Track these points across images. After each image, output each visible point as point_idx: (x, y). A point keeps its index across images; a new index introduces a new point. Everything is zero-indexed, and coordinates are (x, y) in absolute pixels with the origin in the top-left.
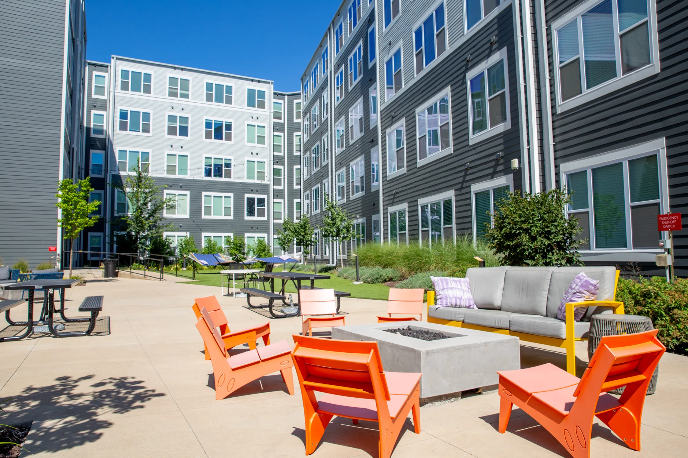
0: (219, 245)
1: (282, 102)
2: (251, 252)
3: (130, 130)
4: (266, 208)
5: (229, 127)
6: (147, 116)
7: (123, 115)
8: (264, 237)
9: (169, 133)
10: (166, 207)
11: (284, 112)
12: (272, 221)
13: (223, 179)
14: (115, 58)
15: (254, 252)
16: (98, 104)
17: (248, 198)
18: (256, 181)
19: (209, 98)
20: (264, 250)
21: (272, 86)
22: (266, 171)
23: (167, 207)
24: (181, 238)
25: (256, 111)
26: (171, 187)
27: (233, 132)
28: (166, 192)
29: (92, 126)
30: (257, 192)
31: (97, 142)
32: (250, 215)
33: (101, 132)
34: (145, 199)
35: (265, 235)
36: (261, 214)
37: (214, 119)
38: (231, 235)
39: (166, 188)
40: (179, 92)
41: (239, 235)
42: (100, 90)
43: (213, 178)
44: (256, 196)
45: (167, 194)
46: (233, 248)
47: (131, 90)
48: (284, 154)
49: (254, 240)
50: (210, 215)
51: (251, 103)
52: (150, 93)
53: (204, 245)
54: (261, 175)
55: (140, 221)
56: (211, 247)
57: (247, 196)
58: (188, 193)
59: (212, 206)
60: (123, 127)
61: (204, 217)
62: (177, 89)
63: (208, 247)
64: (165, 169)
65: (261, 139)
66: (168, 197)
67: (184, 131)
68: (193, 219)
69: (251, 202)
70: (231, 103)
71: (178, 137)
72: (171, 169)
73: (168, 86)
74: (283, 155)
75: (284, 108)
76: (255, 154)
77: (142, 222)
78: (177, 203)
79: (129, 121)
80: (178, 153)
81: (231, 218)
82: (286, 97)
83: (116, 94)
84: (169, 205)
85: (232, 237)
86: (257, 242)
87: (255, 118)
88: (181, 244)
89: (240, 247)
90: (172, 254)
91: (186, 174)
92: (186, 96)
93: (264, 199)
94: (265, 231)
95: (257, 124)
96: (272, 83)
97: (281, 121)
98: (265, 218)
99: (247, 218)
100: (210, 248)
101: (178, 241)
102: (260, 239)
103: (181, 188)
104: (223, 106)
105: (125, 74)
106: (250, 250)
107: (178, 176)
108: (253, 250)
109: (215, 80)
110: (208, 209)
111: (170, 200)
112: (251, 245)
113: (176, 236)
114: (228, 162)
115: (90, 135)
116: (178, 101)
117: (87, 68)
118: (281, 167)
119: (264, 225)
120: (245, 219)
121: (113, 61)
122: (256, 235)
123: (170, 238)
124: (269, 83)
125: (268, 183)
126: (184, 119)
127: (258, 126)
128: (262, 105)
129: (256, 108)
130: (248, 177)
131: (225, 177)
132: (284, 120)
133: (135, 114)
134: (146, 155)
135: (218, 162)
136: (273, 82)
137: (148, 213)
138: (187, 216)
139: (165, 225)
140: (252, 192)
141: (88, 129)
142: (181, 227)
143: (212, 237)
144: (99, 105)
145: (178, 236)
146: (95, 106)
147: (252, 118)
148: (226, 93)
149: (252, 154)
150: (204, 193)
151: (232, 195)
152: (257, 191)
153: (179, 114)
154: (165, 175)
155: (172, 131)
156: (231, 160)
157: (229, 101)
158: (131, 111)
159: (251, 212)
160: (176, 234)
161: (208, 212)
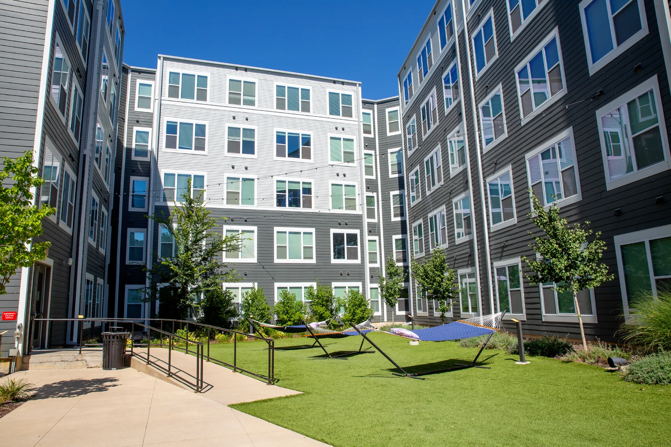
0: (298, 299)
1: (370, 112)
2: (342, 308)
3: (180, 148)
4: (359, 246)
5: (307, 141)
6: (201, 129)
7: (171, 128)
8: (358, 287)
9: (229, 151)
10: (226, 247)
11: (374, 124)
12: (368, 265)
13: (301, 209)
14: (162, 58)
15: (346, 309)
16: (141, 118)
17: (334, 234)
18: (344, 211)
19: (280, 105)
20: (360, 306)
21: (360, 88)
22: (357, 197)
23: (228, 248)
24: (246, 290)
25: (340, 120)
26: (232, 221)
27: (312, 147)
28: (226, 227)
29: (134, 146)
30: (347, 226)
31: (139, 166)
32: (338, 258)
33: (143, 153)
34: (197, 235)
35: (360, 284)
36: (353, 255)
37: (287, 130)
38: (314, 285)
39: (226, 223)
40: (242, 97)
41: (324, 284)
42: (145, 101)
43: (287, 209)
44: (345, 231)
45: (227, 231)
46: (318, 304)
47: (181, 98)
48: (377, 178)
49: (345, 292)
50: (285, 257)
51: (334, 111)
52: (205, 99)
53: (277, 299)
54: (351, 203)
55: (188, 266)
56: (288, 303)
57: (333, 231)
58: (255, 228)
59: (287, 245)
60: (171, 144)
61: (276, 261)
62: (240, 94)
63: (284, 303)
64: (225, 197)
65: (349, 157)
66: (229, 235)
67: (249, 147)
68: (263, 264)
69: (338, 238)
70: (308, 111)
71: (241, 155)
72: (232, 197)
73: (228, 91)
74: (375, 178)
75: (374, 119)
76: (341, 175)
77: (191, 269)
78: (240, 243)
79: (178, 135)
80: (241, 176)
81: (313, 261)
82: (376, 106)
83: (163, 102)
84: (230, 245)
85: (315, 288)
86: (350, 295)
87: (340, 129)
88: (247, 299)
89: (327, 301)
90: (234, 314)
91: (253, 204)
92: (252, 103)
93: (356, 235)
94: (359, 278)
95: (342, 136)
96: (359, 84)
97: (372, 136)
98: (358, 261)
99: (334, 261)
100: (285, 303)
101: (242, 294)
102: (354, 289)
103: (246, 222)
104: (299, 114)
105: (174, 76)
106: (340, 305)
107: (241, 206)
108: (345, 306)
109: (287, 82)
110: (282, 249)
111: (232, 239)
112: (342, 298)
113: (240, 288)
114: (307, 186)
115: (131, 158)
116: (241, 109)
117: (130, 76)
118: (375, 194)
119: (358, 270)
120: (332, 263)
121: (159, 62)
122: (347, 284)
123: (231, 290)
124: (355, 85)
125: (360, 213)
126: (250, 132)
127: (344, 139)
128: (348, 113)
129: (341, 117)
130: (334, 207)
131: (303, 207)
132: (374, 134)
133: (186, 126)
134: (200, 179)
135: (294, 187)
136: (361, 83)
137: (201, 256)
138: (254, 260)
139: (224, 273)
140: (340, 225)
141: (129, 150)
142: (246, 275)
143: (289, 288)
144: (143, 120)
145: (242, 288)
146: (138, 122)
147: (337, 129)
148: (302, 99)
149: (338, 175)
150: (276, 229)
151: (313, 230)
152: (346, 224)
153: (242, 125)
154: (225, 205)
155: (233, 147)
156: (310, 183)
157: (306, 108)
158: (180, 123)
159: (339, 254)
160: (240, 285)
161: (282, 255)
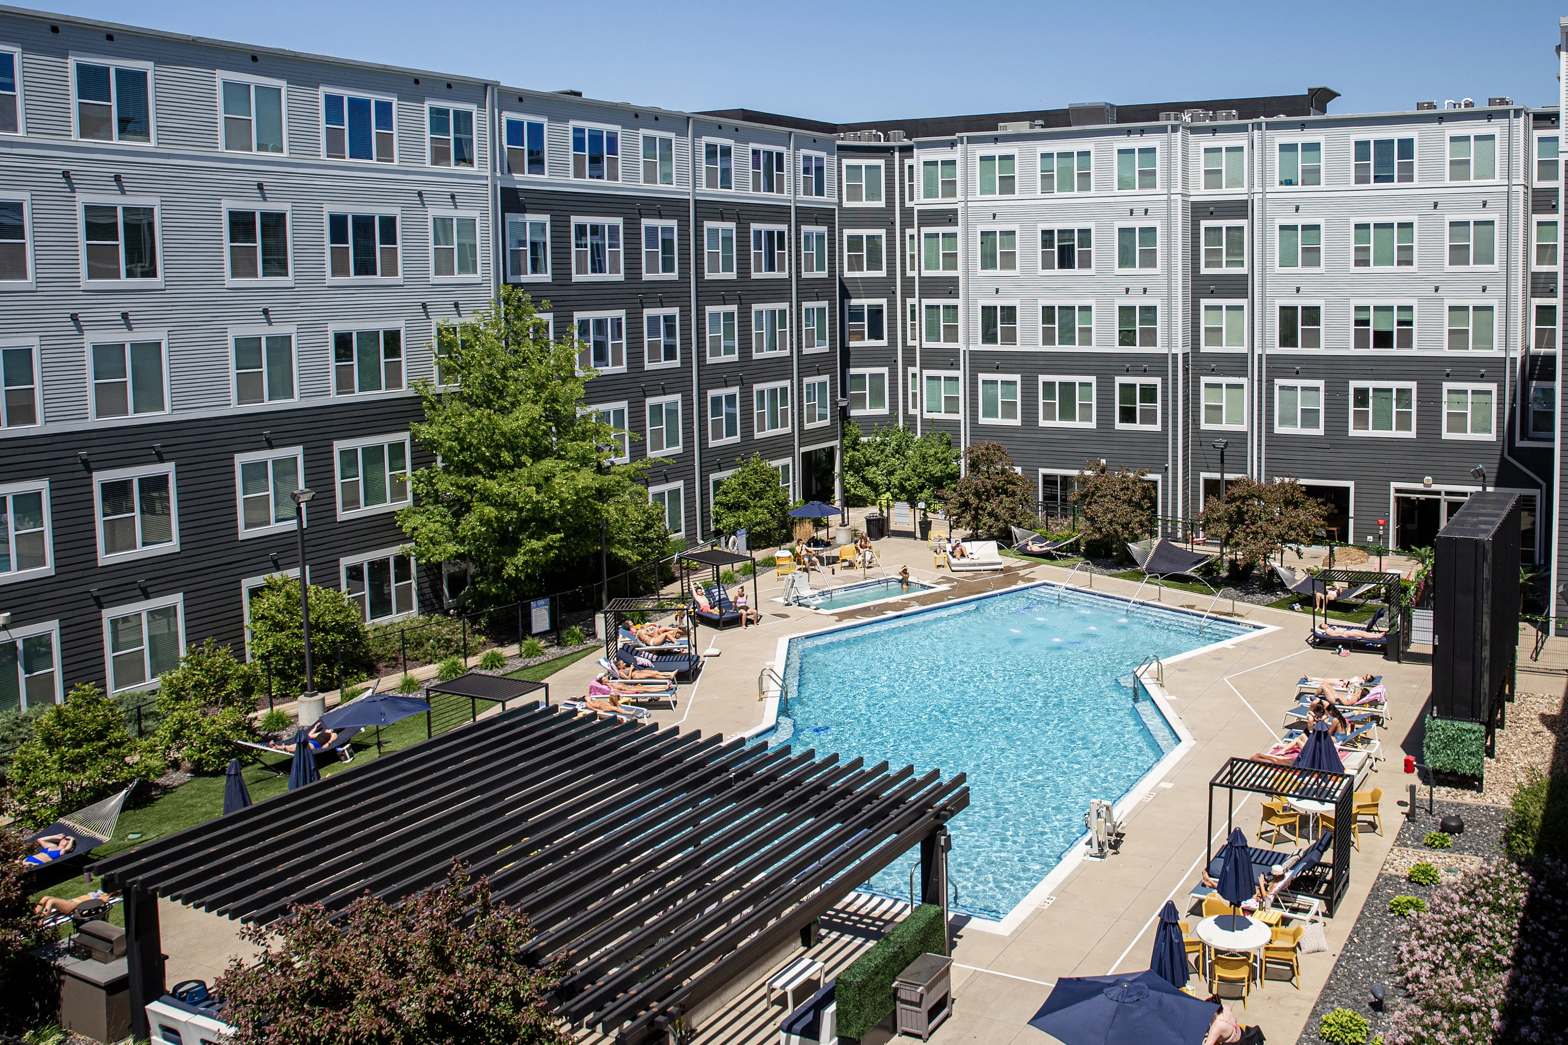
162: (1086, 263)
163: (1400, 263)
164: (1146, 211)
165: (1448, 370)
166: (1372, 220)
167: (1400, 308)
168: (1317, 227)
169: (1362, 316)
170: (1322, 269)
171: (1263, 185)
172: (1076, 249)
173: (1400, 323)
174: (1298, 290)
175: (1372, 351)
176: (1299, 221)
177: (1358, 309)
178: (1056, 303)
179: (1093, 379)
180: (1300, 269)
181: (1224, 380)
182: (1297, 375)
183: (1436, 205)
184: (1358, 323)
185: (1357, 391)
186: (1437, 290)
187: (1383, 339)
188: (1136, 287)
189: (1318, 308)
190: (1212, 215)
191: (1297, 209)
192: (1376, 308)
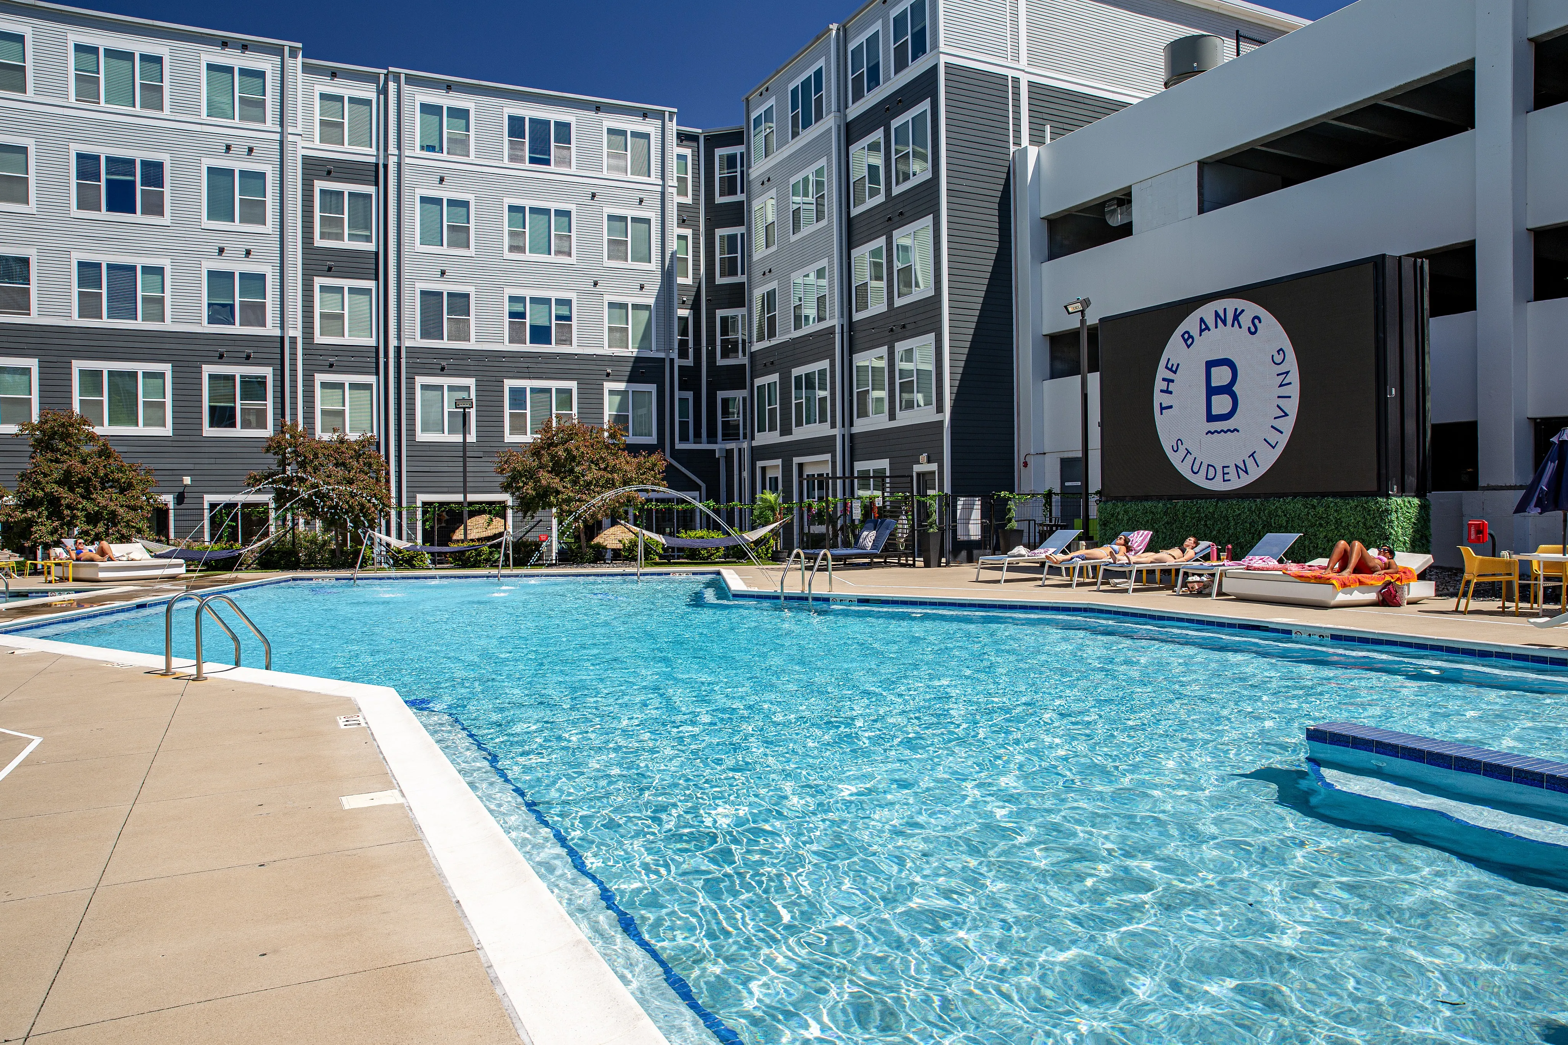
162: (155, 207)
163: (558, 252)
164: (251, 150)
165: (609, 371)
166: (528, 203)
167: (559, 302)
168: (465, 204)
169: (518, 308)
170: (472, 251)
171: (399, 148)
172: (139, 188)
173: (558, 318)
174: (443, 273)
175: (529, 347)
176: (445, 194)
177: (512, 299)
178: (105, 259)
179: (166, 368)
180: (445, 249)
181: (347, 379)
182: (442, 371)
183: (594, 196)
184: (512, 315)
185: (513, 390)
186: (596, 284)
187: (541, 334)
188: (235, 247)
189: (467, 296)
190: (328, 175)
191: (442, 180)
192: (534, 300)
